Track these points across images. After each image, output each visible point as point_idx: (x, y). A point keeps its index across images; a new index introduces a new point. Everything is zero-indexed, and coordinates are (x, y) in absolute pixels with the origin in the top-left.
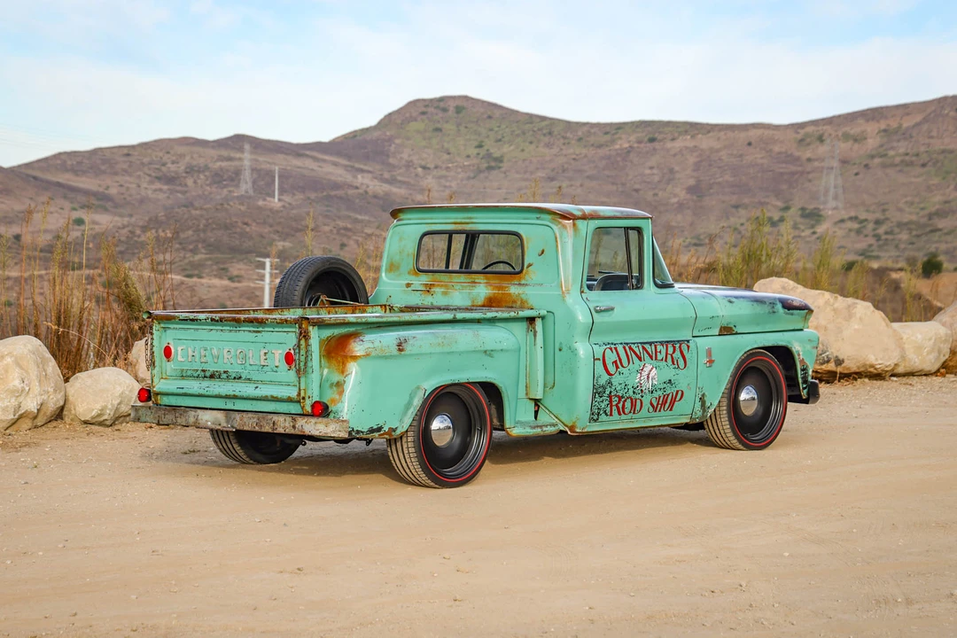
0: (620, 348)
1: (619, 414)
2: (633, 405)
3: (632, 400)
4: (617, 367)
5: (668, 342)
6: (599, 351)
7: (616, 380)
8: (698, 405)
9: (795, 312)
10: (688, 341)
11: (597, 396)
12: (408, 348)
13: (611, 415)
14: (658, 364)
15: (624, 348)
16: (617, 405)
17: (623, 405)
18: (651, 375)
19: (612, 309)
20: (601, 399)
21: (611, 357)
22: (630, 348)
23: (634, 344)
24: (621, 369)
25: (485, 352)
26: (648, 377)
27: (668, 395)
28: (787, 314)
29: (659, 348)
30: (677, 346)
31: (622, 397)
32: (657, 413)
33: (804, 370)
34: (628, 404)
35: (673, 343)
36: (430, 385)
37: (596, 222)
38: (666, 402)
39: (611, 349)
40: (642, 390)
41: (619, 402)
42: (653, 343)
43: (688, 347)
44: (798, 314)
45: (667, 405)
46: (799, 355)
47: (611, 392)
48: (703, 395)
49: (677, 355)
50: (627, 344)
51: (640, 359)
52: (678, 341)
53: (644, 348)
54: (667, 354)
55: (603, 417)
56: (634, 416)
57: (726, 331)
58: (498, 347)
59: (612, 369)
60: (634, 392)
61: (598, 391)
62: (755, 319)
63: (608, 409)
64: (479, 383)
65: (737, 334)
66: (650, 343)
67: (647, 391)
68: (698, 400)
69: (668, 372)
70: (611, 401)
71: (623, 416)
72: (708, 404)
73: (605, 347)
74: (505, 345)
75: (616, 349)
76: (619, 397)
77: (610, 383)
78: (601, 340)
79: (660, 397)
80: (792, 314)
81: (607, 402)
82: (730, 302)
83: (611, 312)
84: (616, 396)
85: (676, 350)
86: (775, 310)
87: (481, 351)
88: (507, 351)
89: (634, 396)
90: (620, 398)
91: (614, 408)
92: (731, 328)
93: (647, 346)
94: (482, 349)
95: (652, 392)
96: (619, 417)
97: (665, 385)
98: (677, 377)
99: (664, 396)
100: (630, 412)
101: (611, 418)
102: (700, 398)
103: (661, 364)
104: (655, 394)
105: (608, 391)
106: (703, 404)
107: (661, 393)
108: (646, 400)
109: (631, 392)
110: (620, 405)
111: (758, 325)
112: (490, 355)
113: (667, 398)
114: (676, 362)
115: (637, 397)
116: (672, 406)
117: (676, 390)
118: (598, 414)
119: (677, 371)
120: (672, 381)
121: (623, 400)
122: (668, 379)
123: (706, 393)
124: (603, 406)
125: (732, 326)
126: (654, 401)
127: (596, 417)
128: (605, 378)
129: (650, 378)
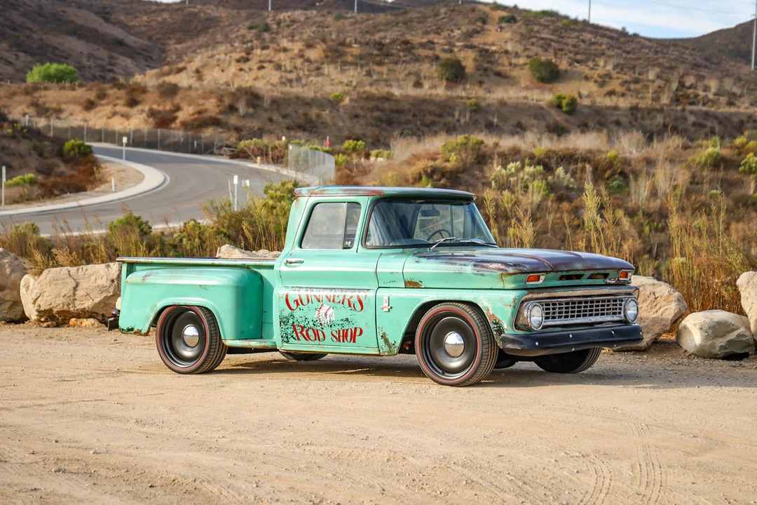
0: (303, 291)
1: (306, 339)
2: (316, 334)
3: (313, 330)
4: (298, 304)
6: (284, 292)
7: (297, 314)
8: (381, 342)
10: (369, 290)
11: (282, 324)
13: (299, 339)
14: (335, 305)
15: (307, 291)
16: (301, 332)
17: (307, 334)
18: (330, 313)
19: (303, 262)
20: (286, 327)
21: (293, 297)
23: (317, 289)
24: (301, 306)
26: (326, 315)
27: (347, 330)
29: (337, 293)
30: (355, 293)
31: (304, 327)
32: (341, 343)
33: (498, 323)
34: (311, 332)
35: (353, 291)
37: (317, 198)
38: (347, 335)
39: (295, 291)
40: (321, 324)
41: (302, 330)
43: (366, 295)
45: (349, 338)
46: (488, 310)
47: (293, 323)
48: (384, 334)
49: (355, 299)
51: (319, 300)
54: (344, 298)
55: (291, 340)
56: (321, 343)
57: (412, 284)
59: (293, 305)
60: (314, 325)
61: (283, 321)
63: (294, 335)
65: (423, 288)
66: (331, 289)
67: (326, 325)
68: (379, 337)
69: (347, 312)
70: (295, 329)
71: (310, 342)
72: (391, 341)
73: (291, 289)
76: (301, 326)
77: (292, 316)
79: (339, 331)
81: (292, 330)
82: (417, 262)
83: (299, 264)
84: (299, 325)
85: (355, 297)
88: (217, 286)
89: (315, 328)
90: (303, 328)
91: (299, 335)
92: (417, 283)
93: (328, 292)
94: (199, 284)
95: (331, 326)
96: (307, 342)
97: (342, 322)
98: (352, 317)
99: (343, 330)
100: (316, 339)
101: (300, 342)
102: (382, 336)
103: (338, 305)
104: (334, 328)
105: (291, 322)
106: (386, 341)
107: (339, 328)
108: (327, 331)
109: (311, 324)
110: (304, 333)
111: (447, 282)
112: (204, 288)
113: (347, 332)
114: (352, 306)
115: (318, 328)
116: (353, 339)
117: (354, 327)
118: (287, 337)
119: (354, 312)
120: (350, 320)
121: (305, 329)
122: (344, 318)
123: (387, 333)
124: (289, 332)
125: (418, 281)
126: (334, 333)
127: (286, 340)
128: (287, 312)
129: (328, 316)
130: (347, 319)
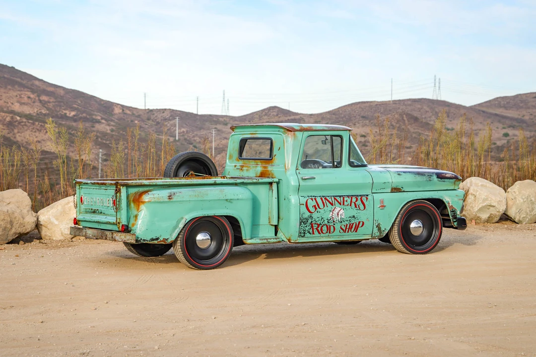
0: (319, 200)
1: (319, 233)
2: (328, 228)
3: (327, 226)
4: (316, 209)
5: (353, 196)
6: (303, 201)
7: (315, 215)
8: (376, 230)
9: (446, 180)
10: (367, 195)
11: (302, 223)
12: (175, 199)
13: (313, 233)
14: (345, 207)
15: (322, 199)
16: (317, 229)
17: (321, 229)
18: (341, 213)
19: (314, 178)
20: (305, 225)
21: (311, 203)
22: (326, 199)
23: (329, 196)
24: (318, 209)
25: (227, 200)
26: (338, 214)
27: (353, 224)
28: (440, 181)
29: (346, 199)
30: (359, 198)
31: (320, 224)
32: (346, 233)
33: (454, 211)
34: (325, 228)
35: (356, 196)
36: (189, 217)
37: (309, 132)
38: (352, 227)
39: (312, 199)
40: (334, 221)
41: (318, 227)
42: (342, 196)
43: (367, 198)
44: (449, 182)
45: (353, 229)
46: (449, 203)
47: (312, 222)
48: (379, 224)
49: (359, 202)
50: (324, 196)
51: (332, 204)
52: (360, 195)
53: (335, 199)
54: (351, 201)
55: (307, 235)
56: (330, 235)
57: (396, 190)
58: (236, 197)
59: (312, 210)
60: (328, 222)
61: (303, 221)
62: (416, 184)
63: (311, 231)
64: (224, 216)
65: (404, 191)
66: (340, 196)
67: (337, 222)
68: (375, 227)
69: (352, 211)
70: (312, 227)
71: (322, 235)
72: (383, 229)
73: (308, 198)
74: (240, 197)
75: (315, 199)
76: (318, 224)
77: (311, 217)
78: (306, 194)
79: (347, 225)
80: (444, 181)
81: (310, 227)
82: (399, 174)
83: (313, 180)
84: (315, 224)
85: (359, 200)
86: (431, 179)
87: (224, 200)
88: (241, 199)
89: (328, 224)
90: (319, 225)
91: (315, 230)
92: (400, 189)
93: (338, 198)
94: (225, 198)
95: (341, 222)
96: (319, 235)
97: (350, 219)
98: (358, 214)
99: (350, 224)
100: (327, 232)
101: (314, 235)
102: (377, 226)
103: (347, 207)
104: (343, 223)
105: (310, 221)
106: (379, 229)
107: (347, 223)
108: (338, 226)
109: (326, 222)
110: (319, 229)
111: (419, 187)
112: (230, 202)
113: (352, 225)
114: (357, 207)
115: (331, 224)
116: (356, 230)
117: (358, 221)
118: (304, 233)
119: (359, 211)
120: (356, 217)
121: (321, 226)
122: (352, 215)
123: (381, 223)
124: (307, 229)
125: (400, 187)
126: (343, 227)
127: (303, 235)
128: (307, 214)
129: (339, 215)
130: (354, 216)
